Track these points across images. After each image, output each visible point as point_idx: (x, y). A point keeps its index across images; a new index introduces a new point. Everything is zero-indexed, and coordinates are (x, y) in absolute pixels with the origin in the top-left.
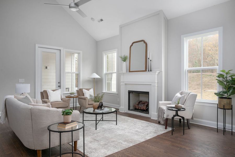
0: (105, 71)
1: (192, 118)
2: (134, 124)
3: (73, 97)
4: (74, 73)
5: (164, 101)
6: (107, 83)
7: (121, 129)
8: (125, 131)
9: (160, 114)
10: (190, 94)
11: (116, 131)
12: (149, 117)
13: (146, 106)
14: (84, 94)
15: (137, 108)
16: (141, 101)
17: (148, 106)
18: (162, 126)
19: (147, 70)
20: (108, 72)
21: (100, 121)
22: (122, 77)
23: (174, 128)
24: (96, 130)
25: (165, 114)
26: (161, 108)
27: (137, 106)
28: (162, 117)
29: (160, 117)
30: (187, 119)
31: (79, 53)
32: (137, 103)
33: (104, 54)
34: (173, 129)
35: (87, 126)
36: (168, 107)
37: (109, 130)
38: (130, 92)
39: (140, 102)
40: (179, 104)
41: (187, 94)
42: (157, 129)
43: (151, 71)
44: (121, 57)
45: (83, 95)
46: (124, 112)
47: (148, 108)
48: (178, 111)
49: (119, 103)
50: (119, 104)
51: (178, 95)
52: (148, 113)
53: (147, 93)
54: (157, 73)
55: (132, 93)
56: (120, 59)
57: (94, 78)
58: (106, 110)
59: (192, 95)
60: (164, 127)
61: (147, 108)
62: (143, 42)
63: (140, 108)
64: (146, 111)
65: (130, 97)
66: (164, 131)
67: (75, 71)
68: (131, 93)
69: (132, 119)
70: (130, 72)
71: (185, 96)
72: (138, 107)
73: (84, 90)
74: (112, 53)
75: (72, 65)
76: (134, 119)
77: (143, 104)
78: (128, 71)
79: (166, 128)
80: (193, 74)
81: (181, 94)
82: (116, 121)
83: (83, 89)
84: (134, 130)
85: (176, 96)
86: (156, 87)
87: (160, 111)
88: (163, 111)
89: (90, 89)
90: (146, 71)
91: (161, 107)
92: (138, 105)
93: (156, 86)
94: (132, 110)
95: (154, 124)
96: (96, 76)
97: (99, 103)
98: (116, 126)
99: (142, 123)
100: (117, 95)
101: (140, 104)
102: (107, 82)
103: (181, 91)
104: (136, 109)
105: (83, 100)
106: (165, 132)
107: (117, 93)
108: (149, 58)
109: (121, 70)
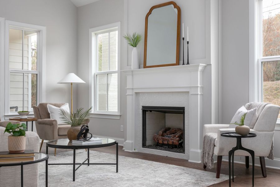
0: (94, 69)
1: (271, 156)
2: (154, 170)
3: (27, 120)
4: (28, 72)
5: (216, 123)
6: (100, 95)
7: (127, 179)
8: (134, 182)
9: (207, 149)
10: (266, 106)
11: (116, 183)
12: (185, 158)
13: (178, 137)
14: (49, 114)
15: (161, 142)
16: (169, 129)
17: (182, 137)
18: (210, 173)
19: (181, 62)
20: (102, 72)
21: (83, 164)
22: (129, 78)
23: (234, 177)
24: (74, 180)
25: (215, 148)
26: (209, 137)
27: (160, 137)
28: (211, 154)
29: (207, 155)
30: (260, 157)
31: (39, 32)
32: (161, 133)
33: (93, 34)
34: (232, 178)
35: (55, 176)
36: (221, 132)
37: (102, 180)
38: (146, 110)
39: (167, 130)
40: (243, 124)
41: (261, 108)
42: (201, 179)
43: (188, 63)
44: (128, 38)
45: (48, 116)
46: (134, 151)
47: (182, 143)
48: (242, 139)
49: (123, 135)
50: (123, 137)
51: (243, 110)
52: (183, 151)
53: (180, 111)
54: (200, 68)
55: (151, 111)
56: (126, 42)
57: (72, 84)
58: (95, 140)
59: (270, 107)
60: (215, 174)
61: (180, 142)
62: (172, 6)
63: (166, 142)
64: (180, 146)
65: (147, 120)
66: (214, 181)
67: (30, 69)
68: (148, 111)
69: (150, 162)
70: (145, 67)
71: (255, 110)
72: (163, 140)
73: (48, 106)
74: (109, 32)
75: (25, 59)
76: (154, 162)
77: (173, 133)
78: (142, 66)
79: (218, 177)
80: (276, 82)
81: (249, 108)
82: (117, 164)
83: (46, 104)
84: (153, 179)
85: (239, 113)
86: (199, 96)
87: (207, 143)
88: (213, 142)
89: (63, 104)
90: (179, 65)
91: (209, 135)
92: (162, 135)
93: (198, 94)
94: (149, 147)
95: (194, 170)
96: (74, 78)
97: (80, 127)
98: (116, 174)
99: (170, 168)
100: (118, 118)
101: (167, 134)
102: (98, 93)
103: (249, 103)
104: (158, 145)
105: (47, 126)
106: (216, 183)
107: (119, 114)
108: (183, 39)
109: (128, 66)
